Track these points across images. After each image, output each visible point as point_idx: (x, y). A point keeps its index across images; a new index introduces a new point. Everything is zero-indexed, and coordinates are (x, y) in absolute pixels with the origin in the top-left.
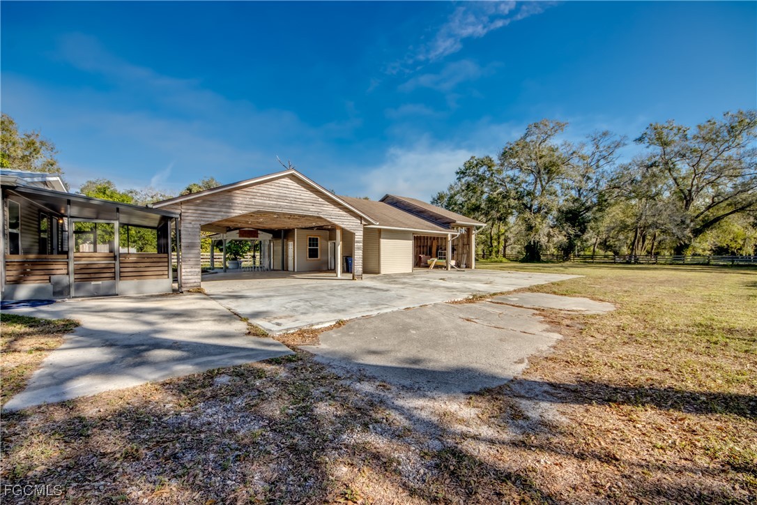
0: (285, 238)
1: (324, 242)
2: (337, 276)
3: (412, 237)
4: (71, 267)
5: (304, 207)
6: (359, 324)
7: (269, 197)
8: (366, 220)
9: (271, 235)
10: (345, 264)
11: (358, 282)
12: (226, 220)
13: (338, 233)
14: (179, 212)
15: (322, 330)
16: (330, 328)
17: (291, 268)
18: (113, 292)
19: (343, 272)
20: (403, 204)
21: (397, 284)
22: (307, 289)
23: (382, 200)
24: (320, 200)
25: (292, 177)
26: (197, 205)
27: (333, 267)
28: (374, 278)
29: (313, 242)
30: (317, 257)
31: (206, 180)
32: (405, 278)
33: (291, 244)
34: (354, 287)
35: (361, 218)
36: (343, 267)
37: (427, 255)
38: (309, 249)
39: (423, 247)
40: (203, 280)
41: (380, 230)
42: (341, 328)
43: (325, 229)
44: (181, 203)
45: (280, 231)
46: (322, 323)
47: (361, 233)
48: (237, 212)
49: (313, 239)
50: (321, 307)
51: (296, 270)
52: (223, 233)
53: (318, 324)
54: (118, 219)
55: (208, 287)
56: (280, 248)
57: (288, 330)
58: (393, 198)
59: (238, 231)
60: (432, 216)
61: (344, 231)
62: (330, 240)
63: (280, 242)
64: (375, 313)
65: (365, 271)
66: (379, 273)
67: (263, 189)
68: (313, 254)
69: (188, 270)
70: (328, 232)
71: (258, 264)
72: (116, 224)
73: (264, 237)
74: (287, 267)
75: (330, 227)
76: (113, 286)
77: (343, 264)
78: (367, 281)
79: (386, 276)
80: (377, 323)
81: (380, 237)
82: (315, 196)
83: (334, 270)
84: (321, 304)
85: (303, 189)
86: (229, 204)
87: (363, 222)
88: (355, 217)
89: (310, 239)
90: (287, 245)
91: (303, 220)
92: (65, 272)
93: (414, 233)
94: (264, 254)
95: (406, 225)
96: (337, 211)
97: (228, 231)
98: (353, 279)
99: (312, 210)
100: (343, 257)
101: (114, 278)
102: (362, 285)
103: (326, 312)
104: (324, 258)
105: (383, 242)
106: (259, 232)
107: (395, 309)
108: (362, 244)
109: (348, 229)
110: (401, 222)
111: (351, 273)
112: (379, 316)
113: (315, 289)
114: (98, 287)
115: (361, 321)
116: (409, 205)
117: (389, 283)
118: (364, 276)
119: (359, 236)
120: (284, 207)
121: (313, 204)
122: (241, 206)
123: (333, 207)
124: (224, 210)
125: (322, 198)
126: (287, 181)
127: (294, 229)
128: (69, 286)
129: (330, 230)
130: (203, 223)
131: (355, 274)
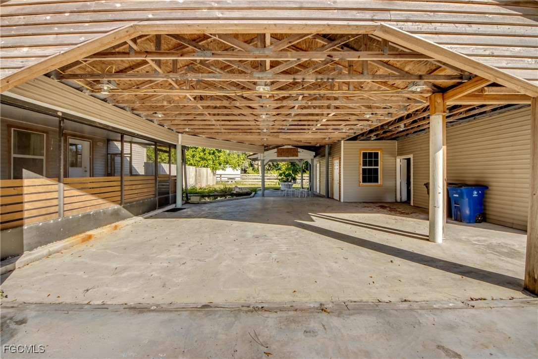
0: (330, 155)
1: (391, 159)
9: (314, 153)
27: (404, 198)
29: (371, 158)
30: (377, 181)
33: (336, 162)
38: (363, 169)
45: (323, 146)
49: (371, 153)
51: (342, 202)
52: (261, 152)
59: (276, 150)
62: (399, 154)
63: (324, 161)
68: (370, 176)
70: (396, 142)
73: (305, 156)
74: (333, 195)
89: (365, 154)
90: (332, 165)
104: (389, 183)
106: (299, 150)
129: (400, 140)
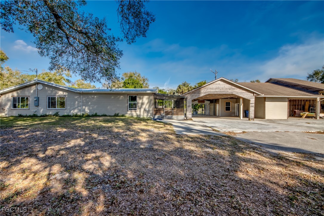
0: (215, 102)
1: (233, 104)
2: (240, 119)
3: (287, 100)
4: (164, 111)
5: (226, 91)
6: (252, 133)
7: (212, 89)
8: (256, 93)
9: (210, 102)
10: (244, 114)
11: (252, 121)
12: (199, 98)
13: (241, 100)
14: (186, 96)
15: (237, 133)
16: (240, 133)
17: (217, 114)
18: (172, 118)
19: (243, 117)
20: (282, 82)
21: (274, 123)
22: (227, 122)
23: (268, 82)
24: (233, 87)
25: (222, 80)
26: (191, 94)
27: (237, 115)
28: (261, 120)
29: (228, 104)
30: (230, 110)
31: (184, 83)
32: (281, 121)
33: (217, 105)
34: (250, 123)
35: (253, 93)
36: (243, 115)
37: (300, 110)
38: (226, 107)
39: (298, 105)
40: (192, 117)
41: (265, 98)
42: (244, 134)
43: (234, 98)
44: (187, 94)
45: (213, 100)
46: (237, 131)
47: (254, 100)
48: (202, 95)
49: (228, 103)
50: (235, 127)
51: (220, 116)
53: (235, 131)
54: (173, 99)
55: (194, 119)
56: (213, 107)
57: (225, 131)
58: (275, 80)
59: (198, 101)
60: (303, 88)
61: (244, 99)
62: (236, 102)
63: (213, 104)
64: (260, 131)
65: (256, 117)
66: (264, 118)
67: (211, 86)
68: (228, 109)
69: (189, 113)
70: (235, 99)
71: (204, 113)
72: (173, 100)
73: (207, 103)
74: (216, 114)
75: (236, 97)
76: (172, 117)
77: (243, 114)
78: (257, 121)
79: (268, 120)
80: (260, 134)
81: (265, 101)
82: (231, 86)
83: (239, 116)
84: (235, 126)
85: (226, 84)
86: (199, 93)
87: (255, 95)
88: (250, 93)
89: (226, 103)
90: (216, 105)
91: (224, 95)
92: (163, 113)
93: (288, 98)
94: (206, 109)
95: (283, 94)
96: (241, 91)
97: (194, 101)
98: (249, 120)
99: (230, 92)
100: (243, 110)
101: (172, 115)
102: (254, 122)
103: (237, 129)
104: (233, 111)
105: (267, 104)
106: (205, 101)
107: (270, 131)
108: (254, 105)
109: (247, 98)
110: (280, 93)
111: (248, 118)
112: (261, 132)
113: (231, 122)
114: (169, 117)
115: (253, 133)
116: (286, 83)
117: (270, 123)
118: (255, 119)
119: (253, 101)
120: (218, 91)
121: (230, 89)
122: (203, 93)
123: (239, 89)
124: (198, 95)
125: (234, 86)
126: (220, 82)
127: (219, 99)
128: (164, 116)
129: (237, 99)
130: (192, 99)
131: (250, 118)
